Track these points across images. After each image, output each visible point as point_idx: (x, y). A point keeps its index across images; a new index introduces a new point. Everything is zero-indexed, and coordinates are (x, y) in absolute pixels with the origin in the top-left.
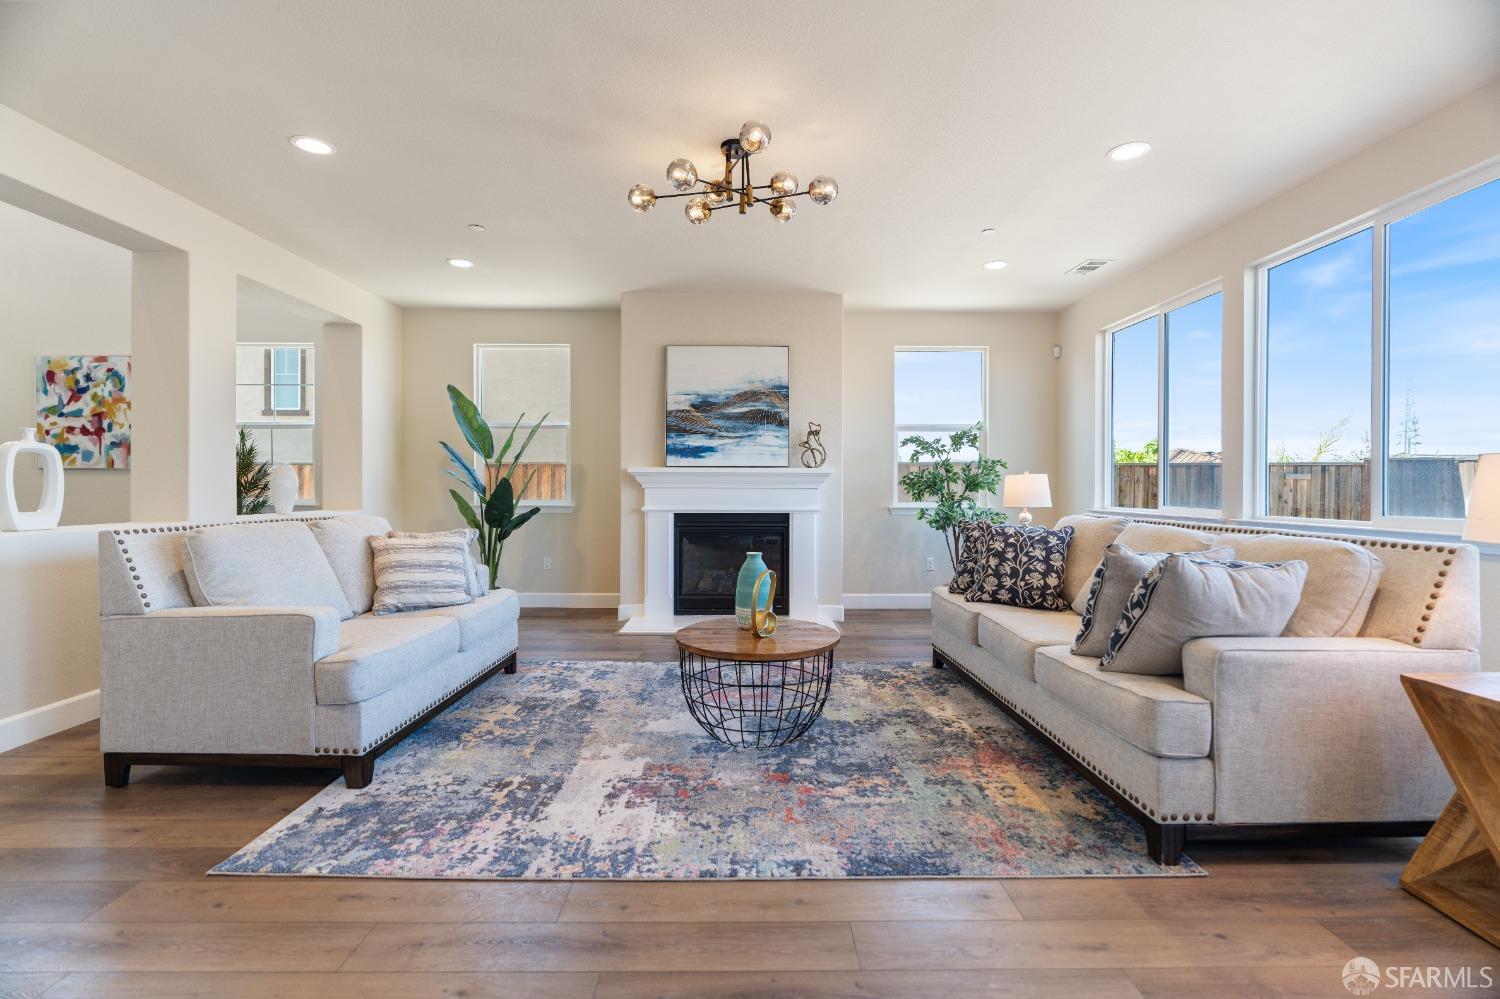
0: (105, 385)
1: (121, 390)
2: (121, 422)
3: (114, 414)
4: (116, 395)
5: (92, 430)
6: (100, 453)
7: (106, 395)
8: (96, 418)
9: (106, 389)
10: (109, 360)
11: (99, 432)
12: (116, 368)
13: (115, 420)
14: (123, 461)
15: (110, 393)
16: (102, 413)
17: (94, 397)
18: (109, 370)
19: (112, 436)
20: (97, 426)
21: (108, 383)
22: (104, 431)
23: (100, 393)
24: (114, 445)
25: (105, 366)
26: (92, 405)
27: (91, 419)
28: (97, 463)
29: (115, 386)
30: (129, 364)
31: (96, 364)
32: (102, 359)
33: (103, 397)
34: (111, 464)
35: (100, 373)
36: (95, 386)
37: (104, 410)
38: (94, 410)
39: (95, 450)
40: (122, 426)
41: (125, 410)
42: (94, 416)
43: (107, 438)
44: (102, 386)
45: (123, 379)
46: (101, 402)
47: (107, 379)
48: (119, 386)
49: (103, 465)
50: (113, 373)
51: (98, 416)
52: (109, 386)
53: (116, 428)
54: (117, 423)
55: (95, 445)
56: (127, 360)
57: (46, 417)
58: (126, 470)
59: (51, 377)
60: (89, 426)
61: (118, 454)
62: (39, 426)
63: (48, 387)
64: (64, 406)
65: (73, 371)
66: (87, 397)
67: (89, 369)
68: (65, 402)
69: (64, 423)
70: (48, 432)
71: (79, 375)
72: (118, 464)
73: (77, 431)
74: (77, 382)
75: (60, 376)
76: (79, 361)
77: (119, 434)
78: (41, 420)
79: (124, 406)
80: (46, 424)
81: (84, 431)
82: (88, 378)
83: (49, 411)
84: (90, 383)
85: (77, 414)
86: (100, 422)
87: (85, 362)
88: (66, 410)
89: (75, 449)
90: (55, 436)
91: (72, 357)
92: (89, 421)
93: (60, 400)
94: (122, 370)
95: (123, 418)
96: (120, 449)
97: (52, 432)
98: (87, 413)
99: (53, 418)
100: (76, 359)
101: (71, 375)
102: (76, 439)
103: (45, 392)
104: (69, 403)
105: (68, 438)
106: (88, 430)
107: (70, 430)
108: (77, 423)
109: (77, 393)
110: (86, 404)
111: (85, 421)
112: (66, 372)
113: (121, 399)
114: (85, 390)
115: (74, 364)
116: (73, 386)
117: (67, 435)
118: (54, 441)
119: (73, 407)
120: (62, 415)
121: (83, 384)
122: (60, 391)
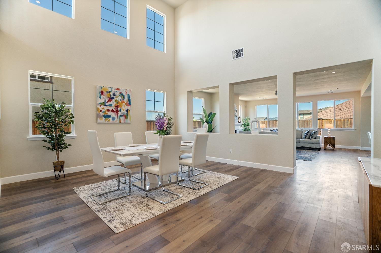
0: (119, 97)
1: (124, 99)
2: (123, 109)
3: (121, 106)
4: (122, 101)
5: (115, 111)
6: (117, 118)
7: (119, 100)
8: (116, 107)
10: (120, 90)
11: (117, 111)
12: (122, 93)
13: (122, 108)
14: (124, 121)
15: (120, 100)
16: (118, 106)
17: (116, 101)
18: (120, 93)
19: (121, 113)
20: (116, 110)
21: (120, 97)
22: (118, 111)
23: (117, 100)
24: (121, 115)
26: (115, 103)
27: (115, 107)
28: (116, 121)
29: (122, 98)
30: (126, 92)
31: (116, 91)
32: (118, 89)
33: (118, 101)
34: (120, 121)
35: (117, 94)
36: (116, 97)
37: (119, 105)
38: (116, 105)
39: (116, 117)
40: (124, 110)
42: (115, 106)
43: (119, 113)
44: (118, 97)
45: (124, 96)
46: (118, 102)
47: (120, 96)
48: (123, 98)
49: (118, 122)
51: (117, 107)
52: (120, 98)
53: (122, 111)
54: (122, 109)
55: (116, 116)
56: (125, 90)
57: (101, 106)
58: (125, 123)
59: (102, 93)
60: (114, 110)
61: (122, 118)
62: (98, 109)
63: (101, 96)
64: (106, 103)
65: (109, 92)
66: (113, 100)
67: (114, 92)
68: (107, 102)
69: (106, 108)
70: (101, 111)
71: (111, 94)
72: (122, 121)
73: (110, 111)
74: (110, 95)
75: (105, 93)
76: (111, 89)
77: (123, 112)
78: (99, 107)
79: (124, 104)
80: (100, 108)
81: (113, 111)
82: (114, 95)
83: (101, 104)
84: (114, 96)
85: (111, 105)
86: (117, 109)
87: (113, 90)
88: (107, 104)
89: (110, 116)
90: (103, 112)
91: (109, 88)
92: (114, 108)
93: (105, 101)
94: (124, 94)
95: (124, 108)
96: (123, 117)
97: (102, 111)
98: (113, 105)
99: (103, 106)
100: (110, 88)
101: (109, 93)
102: (110, 113)
103: (100, 98)
104: (108, 102)
105: (107, 113)
106: (114, 111)
107: (108, 110)
108: (110, 108)
109: (111, 99)
110: (113, 103)
111: (113, 108)
112: (107, 92)
113: (123, 102)
114: (113, 98)
115: (110, 90)
116: (109, 97)
117: (107, 112)
118: (103, 114)
119: (109, 103)
120: (105, 105)
121: (112, 96)
122: (105, 98)
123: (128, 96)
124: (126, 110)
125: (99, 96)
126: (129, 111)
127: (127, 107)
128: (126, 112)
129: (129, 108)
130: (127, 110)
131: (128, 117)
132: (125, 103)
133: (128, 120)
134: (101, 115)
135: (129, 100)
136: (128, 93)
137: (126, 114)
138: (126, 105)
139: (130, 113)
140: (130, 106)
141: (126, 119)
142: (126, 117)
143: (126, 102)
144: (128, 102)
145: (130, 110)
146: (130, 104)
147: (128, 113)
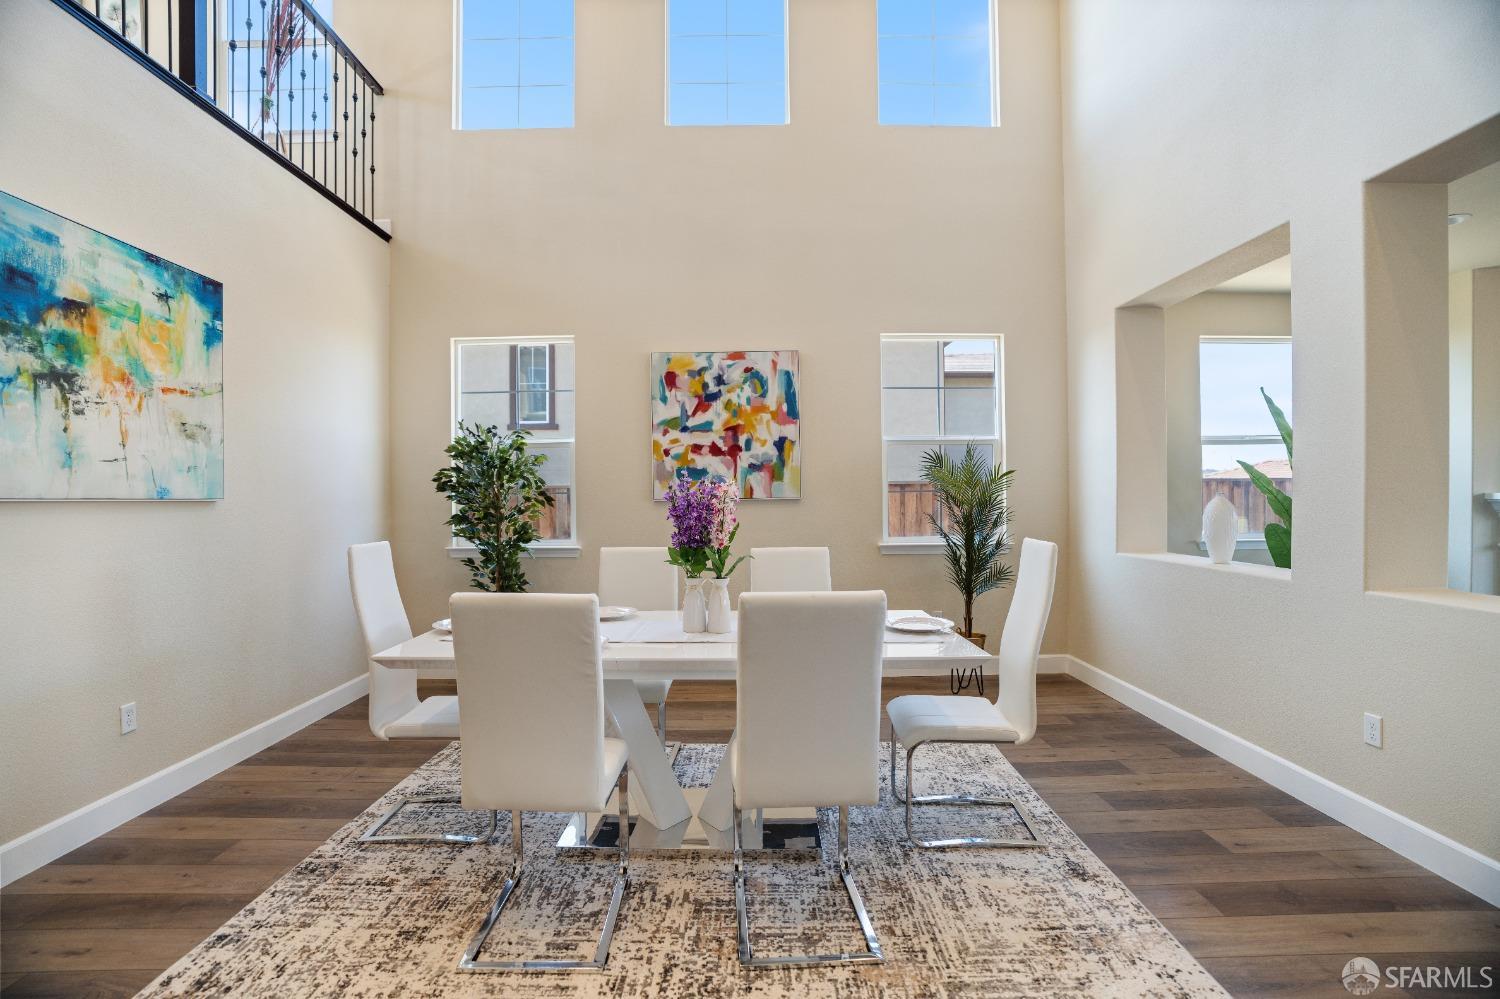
0: (742, 388)
1: (763, 395)
2: (763, 438)
3: (753, 427)
4: (757, 402)
5: (724, 449)
6: (735, 479)
7: (743, 401)
8: (730, 433)
9: (742, 395)
10: (747, 356)
11: (734, 450)
12: (757, 367)
13: (757, 435)
14: (765, 492)
15: (749, 400)
16: (738, 426)
17: (728, 405)
18: (747, 370)
19: (752, 457)
20: (731, 443)
21: (746, 387)
22: (740, 450)
23: (735, 400)
24: (753, 467)
25: (742, 364)
26: (725, 415)
27: (723, 434)
29: (755, 391)
30: (773, 361)
31: (730, 362)
32: (737, 356)
33: (740, 406)
34: (749, 493)
35: (736, 374)
36: (729, 392)
37: (740, 422)
38: (728, 422)
39: (729, 475)
40: (764, 443)
41: (768, 422)
42: (727, 430)
43: (745, 459)
44: (738, 390)
45: (766, 382)
46: (736, 412)
47: (745, 382)
48: (760, 391)
50: (752, 374)
51: (733, 430)
52: (748, 390)
53: (755, 445)
54: (758, 440)
55: (729, 468)
56: (771, 356)
57: (665, 432)
58: (772, 500)
59: (670, 379)
60: (720, 444)
61: (758, 480)
62: (656, 444)
63: (667, 393)
64: (688, 417)
65: (700, 372)
66: (718, 405)
67: (721, 369)
68: (690, 413)
69: (688, 439)
70: (667, 452)
71: (709, 378)
72: (758, 493)
73: (705, 450)
74: (705, 386)
75: (683, 378)
76: (709, 358)
77: (760, 453)
78: (658, 436)
79: (766, 417)
80: (665, 442)
81: (715, 450)
82: (720, 380)
83: (669, 425)
84: (722, 387)
85: (706, 427)
86: (735, 438)
87: (716, 361)
88: (690, 423)
89: (702, 473)
90: (677, 457)
91: (699, 354)
92: (721, 437)
93: (684, 410)
94: (764, 369)
95: (764, 434)
96: (762, 474)
97: (672, 452)
98: (718, 426)
99: (674, 434)
100: (704, 356)
101: (697, 378)
102: (703, 461)
103: (664, 400)
104: (694, 414)
105: (693, 460)
106: (719, 449)
107: (697, 448)
108: (705, 440)
109: (706, 400)
110: (717, 415)
111: (716, 436)
112: (692, 374)
113: (763, 409)
114: (715, 396)
115: (702, 362)
116: (700, 392)
117: (691, 456)
118: (676, 465)
119: (701, 418)
120: (685, 429)
121: (713, 388)
122: (683, 398)
123: (784, 378)
124: (775, 444)
125: (658, 396)
126: (787, 444)
127: (777, 431)
128: (773, 452)
129: (789, 431)
130: (780, 444)
131: (787, 472)
132: (771, 413)
133: (786, 487)
134: (669, 468)
135: (790, 397)
136: (785, 364)
137: (775, 460)
138: (773, 418)
139: (794, 456)
140: (793, 423)
141: (775, 483)
142: (775, 471)
143: (773, 408)
144: (785, 407)
145: (793, 443)
146: (793, 414)
147: (786, 457)
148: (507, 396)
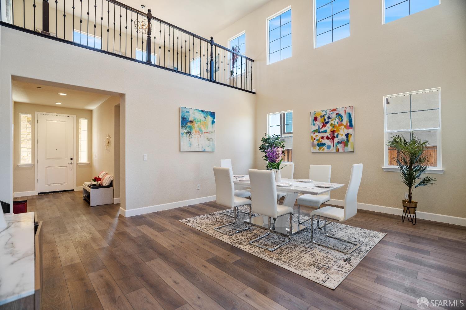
0: (335, 120)
1: (342, 121)
2: (342, 134)
3: (339, 130)
4: (340, 123)
5: (330, 137)
6: (334, 146)
7: (336, 123)
9: (335, 121)
10: (337, 110)
11: (333, 138)
12: (340, 113)
13: (340, 133)
14: (342, 149)
15: (338, 123)
16: (334, 130)
17: (331, 125)
18: (337, 114)
19: (338, 139)
20: (332, 136)
22: (335, 137)
23: (333, 123)
24: (339, 143)
25: (335, 112)
26: (331, 128)
28: (332, 150)
29: (339, 120)
31: (332, 112)
32: (334, 110)
33: (335, 125)
34: (338, 150)
35: (334, 115)
36: (332, 121)
37: (335, 129)
38: (331, 129)
39: (331, 145)
40: (342, 135)
41: (343, 129)
42: (331, 132)
43: (336, 140)
45: (343, 117)
47: (336, 118)
48: (341, 120)
49: (335, 151)
50: (338, 115)
51: (333, 132)
52: (337, 120)
53: (339, 136)
54: (340, 134)
55: (332, 143)
56: (344, 109)
57: (314, 134)
58: (344, 152)
59: (316, 119)
61: (340, 146)
62: (312, 137)
63: (315, 123)
64: (320, 129)
65: (324, 116)
66: (328, 125)
67: (329, 114)
68: (321, 128)
69: (320, 135)
70: (315, 139)
71: (326, 117)
72: (340, 150)
73: (325, 138)
74: (325, 120)
75: (319, 118)
76: (326, 112)
77: (341, 138)
78: (312, 135)
79: (343, 127)
80: (314, 136)
81: (328, 138)
82: (329, 118)
83: (315, 131)
84: (330, 120)
85: (325, 132)
86: (334, 134)
87: (328, 112)
88: (321, 131)
89: (324, 145)
90: (317, 140)
91: (323, 111)
92: (329, 134)
93: (319, 127)
94: (342, 113)
96: (341, 144)
97: (316, 139)
98: (329, 131)
99: (317, 134)
100: (325, 111)
101: (323, 118)
102: (325, 141)
103: (314, 125)
104: (322, 128)
105: (322, 141)
106: (329, 138)
107: (323, 138)
108: (325, 135)
109: (325, 124)
110: (328, 128)
111: (328, 134)
112: (321, 117)
113: (342, 125)
114: (328, 123)
115: (324, 113)
116: (324, 121)
117: (321, 140)
118: (317, 142)
119: (324, 129)
120: (319, 132)
121: (327, 120)
122: (319, 123)
123: (348, 115)
124: (346, 135)
125: (312, 123)
126: (349, 135)
127: (346, 131)
128: (345, 138)
129: (350, 131)
130: (347, 135)
131: (349, 144)
132: (345, 126)
133: (349, 148)
134: (315, 143)
135: (350, 121)
136: (348, 111)
137: (345, 140)
138: (345, 127)
139: (352, 139)
140: (351, 128)
141: (346, 147)
142: (346, 144)
143: (345, 124)
144: (349, 124)
145: (351, 135)
146: (351, 126)
147: (349, 139)
148: (280, 126)
